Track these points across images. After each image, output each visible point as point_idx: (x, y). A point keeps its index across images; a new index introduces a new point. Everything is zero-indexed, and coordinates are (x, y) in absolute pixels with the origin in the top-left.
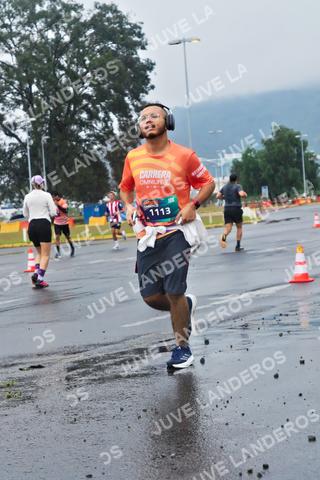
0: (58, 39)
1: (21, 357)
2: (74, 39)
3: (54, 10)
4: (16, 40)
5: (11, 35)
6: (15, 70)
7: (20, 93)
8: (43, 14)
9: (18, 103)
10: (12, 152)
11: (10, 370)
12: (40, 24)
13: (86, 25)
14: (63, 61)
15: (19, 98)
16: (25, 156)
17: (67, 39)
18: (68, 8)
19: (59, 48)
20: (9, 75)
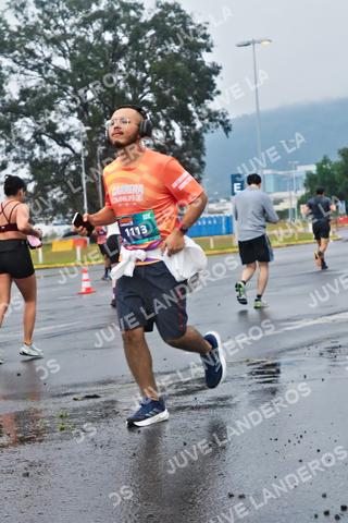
0: (116, 41)
1: (76, 386)
2: (133, 41)
3: (111, 9)
4: (70, 42)
5: (65, 37)
6: (69, 75)
7: (73, 100)
8: (98, 15)
9: (72, 111)
10: (65, 163)
11: (64, 399)
12: (97, 25)
13: (147, 26)
14: (121, 65)
15: (73, 105)
16: (79, 168)
17: (125, 41)
18: (126, 7)
19: (117, 51)
20: (63, 81)
